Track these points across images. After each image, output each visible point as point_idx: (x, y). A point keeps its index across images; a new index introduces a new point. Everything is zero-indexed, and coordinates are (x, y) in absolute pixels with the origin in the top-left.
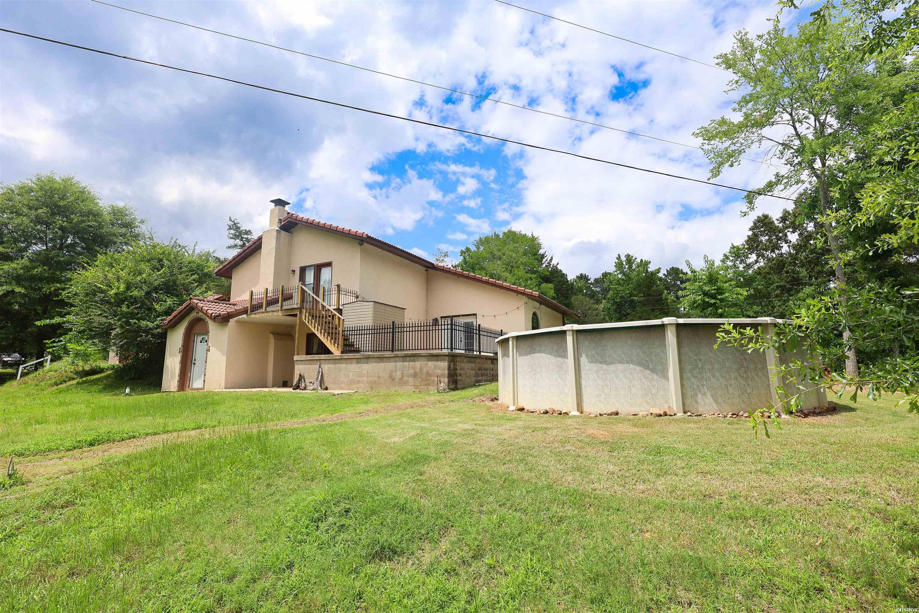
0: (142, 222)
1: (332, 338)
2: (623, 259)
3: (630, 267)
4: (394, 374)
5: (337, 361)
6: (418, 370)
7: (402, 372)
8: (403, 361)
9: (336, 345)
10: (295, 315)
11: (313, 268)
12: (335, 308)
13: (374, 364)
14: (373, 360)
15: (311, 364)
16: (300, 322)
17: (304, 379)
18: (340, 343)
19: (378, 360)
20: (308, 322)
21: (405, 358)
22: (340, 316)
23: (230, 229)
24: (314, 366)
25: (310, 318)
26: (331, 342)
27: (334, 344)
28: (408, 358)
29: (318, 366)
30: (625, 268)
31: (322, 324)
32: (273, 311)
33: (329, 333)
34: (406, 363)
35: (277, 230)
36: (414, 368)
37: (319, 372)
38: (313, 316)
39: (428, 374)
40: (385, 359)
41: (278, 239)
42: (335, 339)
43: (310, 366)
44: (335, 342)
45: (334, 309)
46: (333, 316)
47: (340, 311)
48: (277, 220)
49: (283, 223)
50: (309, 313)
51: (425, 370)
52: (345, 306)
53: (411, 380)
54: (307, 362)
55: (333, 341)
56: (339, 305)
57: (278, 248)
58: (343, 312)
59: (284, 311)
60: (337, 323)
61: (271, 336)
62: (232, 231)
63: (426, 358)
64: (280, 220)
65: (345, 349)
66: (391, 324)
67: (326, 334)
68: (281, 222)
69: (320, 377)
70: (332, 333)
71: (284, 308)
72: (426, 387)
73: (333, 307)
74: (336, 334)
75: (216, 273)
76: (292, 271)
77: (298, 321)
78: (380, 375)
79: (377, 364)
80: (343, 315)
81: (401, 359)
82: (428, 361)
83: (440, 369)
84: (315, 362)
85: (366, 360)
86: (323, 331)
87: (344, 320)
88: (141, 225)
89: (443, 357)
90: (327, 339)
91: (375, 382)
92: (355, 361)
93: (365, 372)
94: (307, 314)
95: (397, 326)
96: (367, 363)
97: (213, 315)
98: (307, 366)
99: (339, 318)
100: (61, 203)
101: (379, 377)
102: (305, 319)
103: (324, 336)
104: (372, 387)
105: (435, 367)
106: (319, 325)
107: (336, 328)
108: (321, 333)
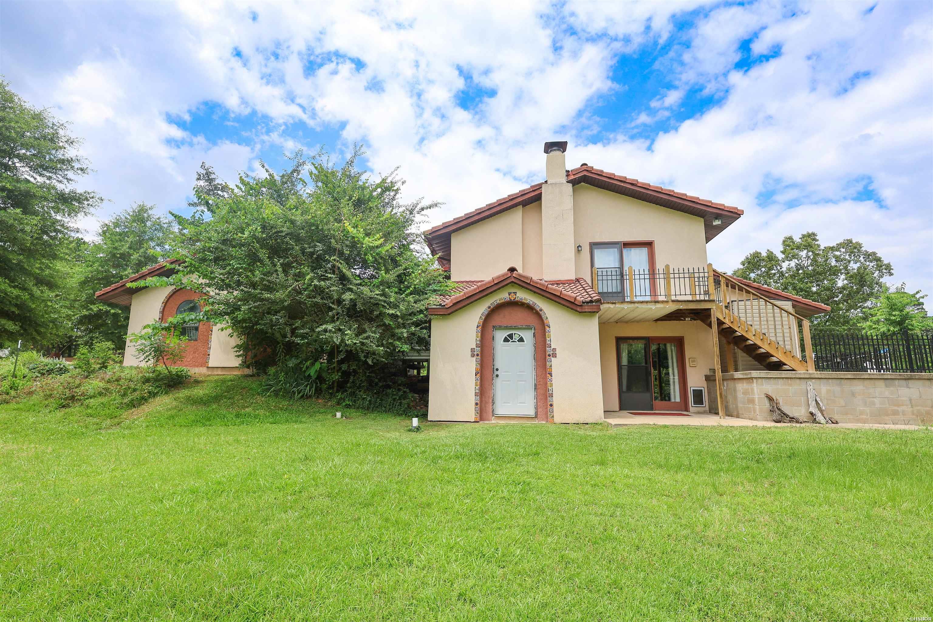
11: (617, 246)
20: (733, 322)
23: (198, 179)
25: (735, 316)
26: (785, 353)
27: (792, 357)
48: (564, 172)
49: (572, 177)
54: (781, 381)
55: (788, 352)
62: (202, 183)
64: (567, 172)
68: (568, 176)
76: (578, 246)
84: (798, 381)
90: (777, 348)
94: (727, 311)
102: (725, 318)
108: (762, 339)
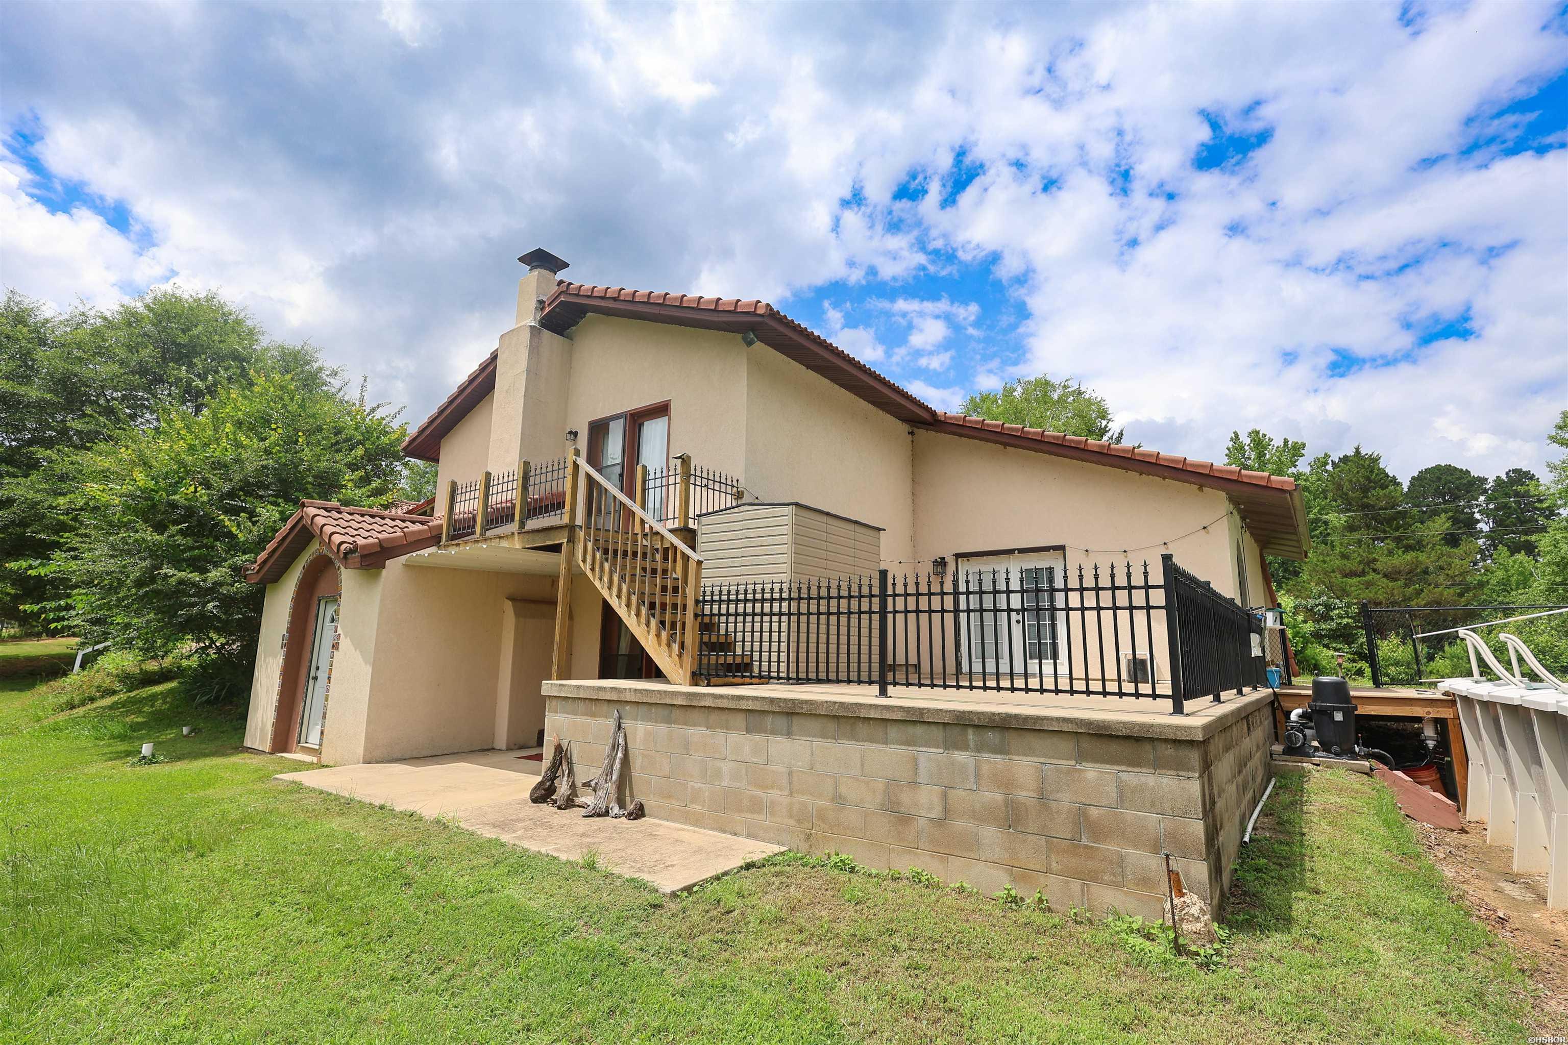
0: (334, 374)
1: (663, 623)
2: (1246, 440)
3: (1261, 455)
4: (906, 797)
5: (675, 713)
6: (1025, 795)
7: (945, 796)
8: (950, 745)
9: (676, 647)
10: (556, 549)
11: (622, 420)
12: (676, 526)
13: (818, 742)
14: (814, 725)
15: (593, 715)
16: (569, 569)
17: (570, 764)
18: (688, 641)
19: (832, 726)
20: (593, 569)
21: (956, 731)
22: (689, 552)
24: (601, 721)
25: (598, 555)
26: (658, 636)
27: (669, 645)
28: (971, 734)
29: (611, 723)
30: (1250, 459)
31: (634, 575)
32: (500, 537)
33: (652, 606)
34: (962, 757)
35: (532, 328)
36: (1006, 783)
37: (615, 747)
38: (606, 552)
39: (1080, 818)
40: (861, 728)
41: (534, 350)
42: (673, 626)
43: (588, 720)
44: (672, 638)
45: (671, 531)
46: (668, 552)
47: (689, 535)
48: (533, 304)
49: (547, 310)
50: (596, 541)
51: (1065, 800)
52: (705, 520)
53: (990, 834)
54: (581, 706)
55: (664, 634)
56: (686, 517)
57: (532, 373)
58: (700, 538)
59: (527, 537)
60: (679, 574)
61: (508, 606)
63: (1066, 745)
64: (541, 302)
65: (705, 661)
66: (876, 583)
67: (644, 610)
68: (542, 309)
69: (617, 766)
70: (663, 606)
71: (527, 528)
72: (1076, 885)
73: (670, 525)
74: (675, 606)
75: (404, 449)
76: (571, 433)
77: (563, 566)
78: (843, 791)
79: (828, 744)
80: (699, 546)
81: (938, 733)
82: (1081, 757)
83: (1153, 806)
84: (605, 707)
85: (781, 722)
86: (634, 599)
87: (699, 563)
88: (332, 381)
89: (1169, 751)
90: (648, 625)
91: (822, 817)
92: (740, 719)
93: (781, 769)
94: (590, 545)
95: (900, 590)
96: (789, 734)
97: (343, 547)
98: (579, 719)
99: (686, 558)
100: (183, 339)
101: (839, 800)
102: (584, 561)
103: (638, 614)
104: (808, 837)
105: (1123, 796)
106: (622, 578)
107: (675, 590)
108: (628, 605)
